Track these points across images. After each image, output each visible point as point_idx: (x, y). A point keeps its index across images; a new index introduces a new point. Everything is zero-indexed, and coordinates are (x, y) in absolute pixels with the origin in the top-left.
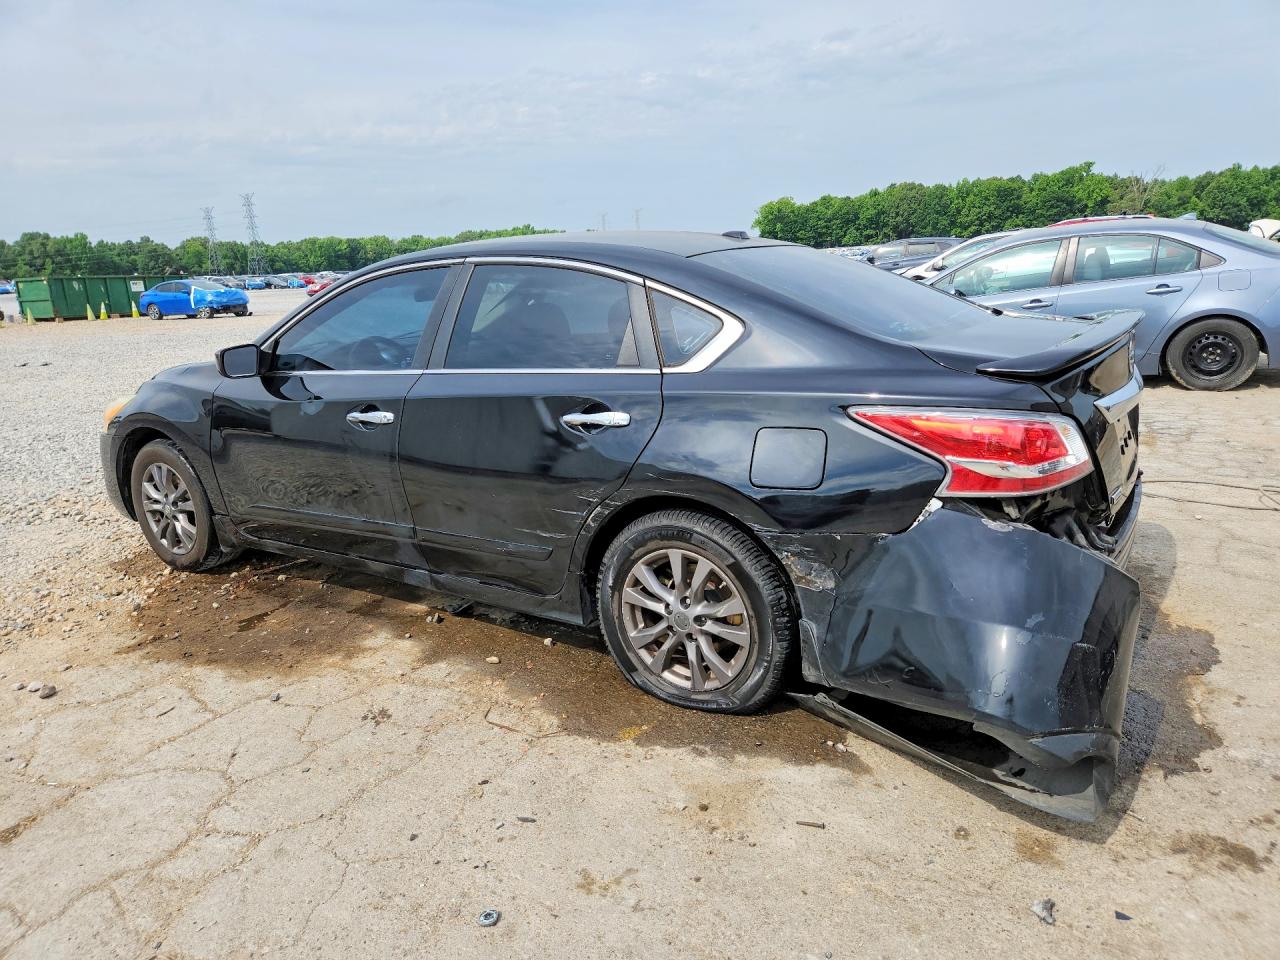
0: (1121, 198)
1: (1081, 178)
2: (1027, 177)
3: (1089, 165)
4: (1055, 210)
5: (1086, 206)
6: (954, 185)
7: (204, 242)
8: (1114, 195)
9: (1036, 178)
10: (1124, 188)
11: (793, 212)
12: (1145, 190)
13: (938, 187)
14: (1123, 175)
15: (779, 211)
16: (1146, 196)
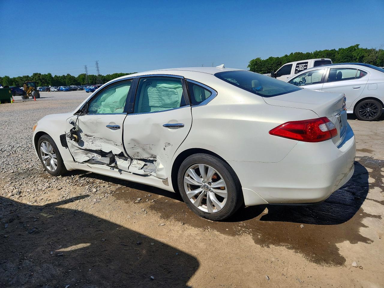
0: (368, 56)
1: (355, 49)
2: (337, 50)
3: (358, 45)
4: (347, 60)
5: (357, 58)
6: (313, 53)
7: (85, 75)
8: (366, 55)
9: (340, 49)
10: (370, 52)
11: (260, 62)
12: (377, 53)
13: (307, 53)
14: (369, 48)
15: (256, 62)
16: (377, 55)
